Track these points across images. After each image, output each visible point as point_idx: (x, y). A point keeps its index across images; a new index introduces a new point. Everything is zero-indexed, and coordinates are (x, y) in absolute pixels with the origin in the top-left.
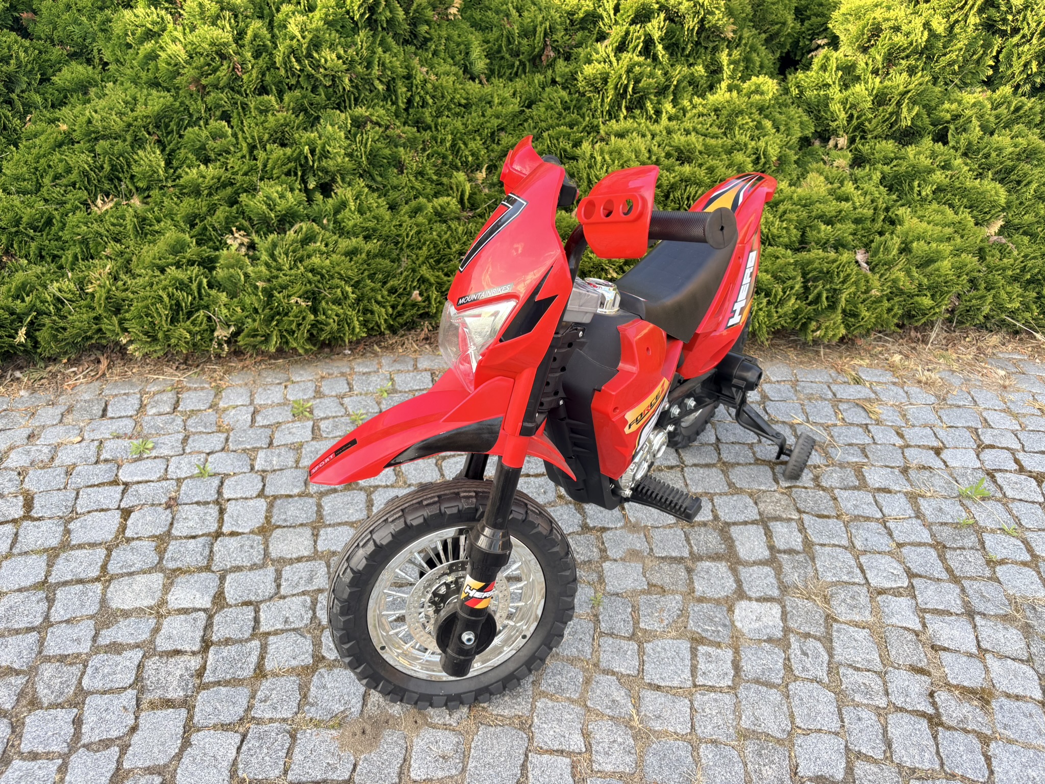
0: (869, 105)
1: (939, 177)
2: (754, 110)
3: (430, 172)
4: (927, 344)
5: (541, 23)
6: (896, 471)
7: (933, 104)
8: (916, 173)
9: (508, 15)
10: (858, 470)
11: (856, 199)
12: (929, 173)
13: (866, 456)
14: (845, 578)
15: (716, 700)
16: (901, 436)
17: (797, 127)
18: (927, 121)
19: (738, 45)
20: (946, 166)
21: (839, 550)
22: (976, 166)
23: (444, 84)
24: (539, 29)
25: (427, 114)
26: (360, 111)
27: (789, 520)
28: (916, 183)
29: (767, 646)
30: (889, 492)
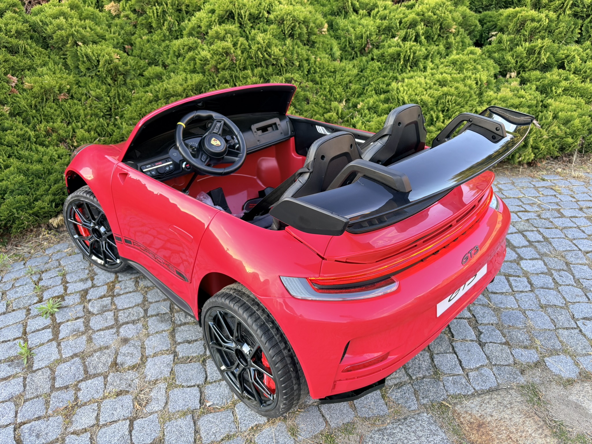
0: (525, 55)
1: (564, 84)
2: (471, 61)
3: (321, 102)
4: (572, 163)
5: (365, 33)
6: (577, 210)
7: (555, 52)
8: (552, 84)
9: (348, 31)
10: (558, 211)
11: (527, 97)
12: (559, 83)
13: (560, 206)
14: (569, 249)
15: (525, 296)
16: (574, 198)
17: (492, 69)
18: (553, 60)
19: (458, 35)
20: (566, 79)
21: (561, 239)
22: (581, 77)
23: (324, 62)
24: (364, 35)
25: (317, 76)
26: (288, 75)
27: (532, 231)
28: (554, 88)
29: (542, 275)
30: (577, 217)
